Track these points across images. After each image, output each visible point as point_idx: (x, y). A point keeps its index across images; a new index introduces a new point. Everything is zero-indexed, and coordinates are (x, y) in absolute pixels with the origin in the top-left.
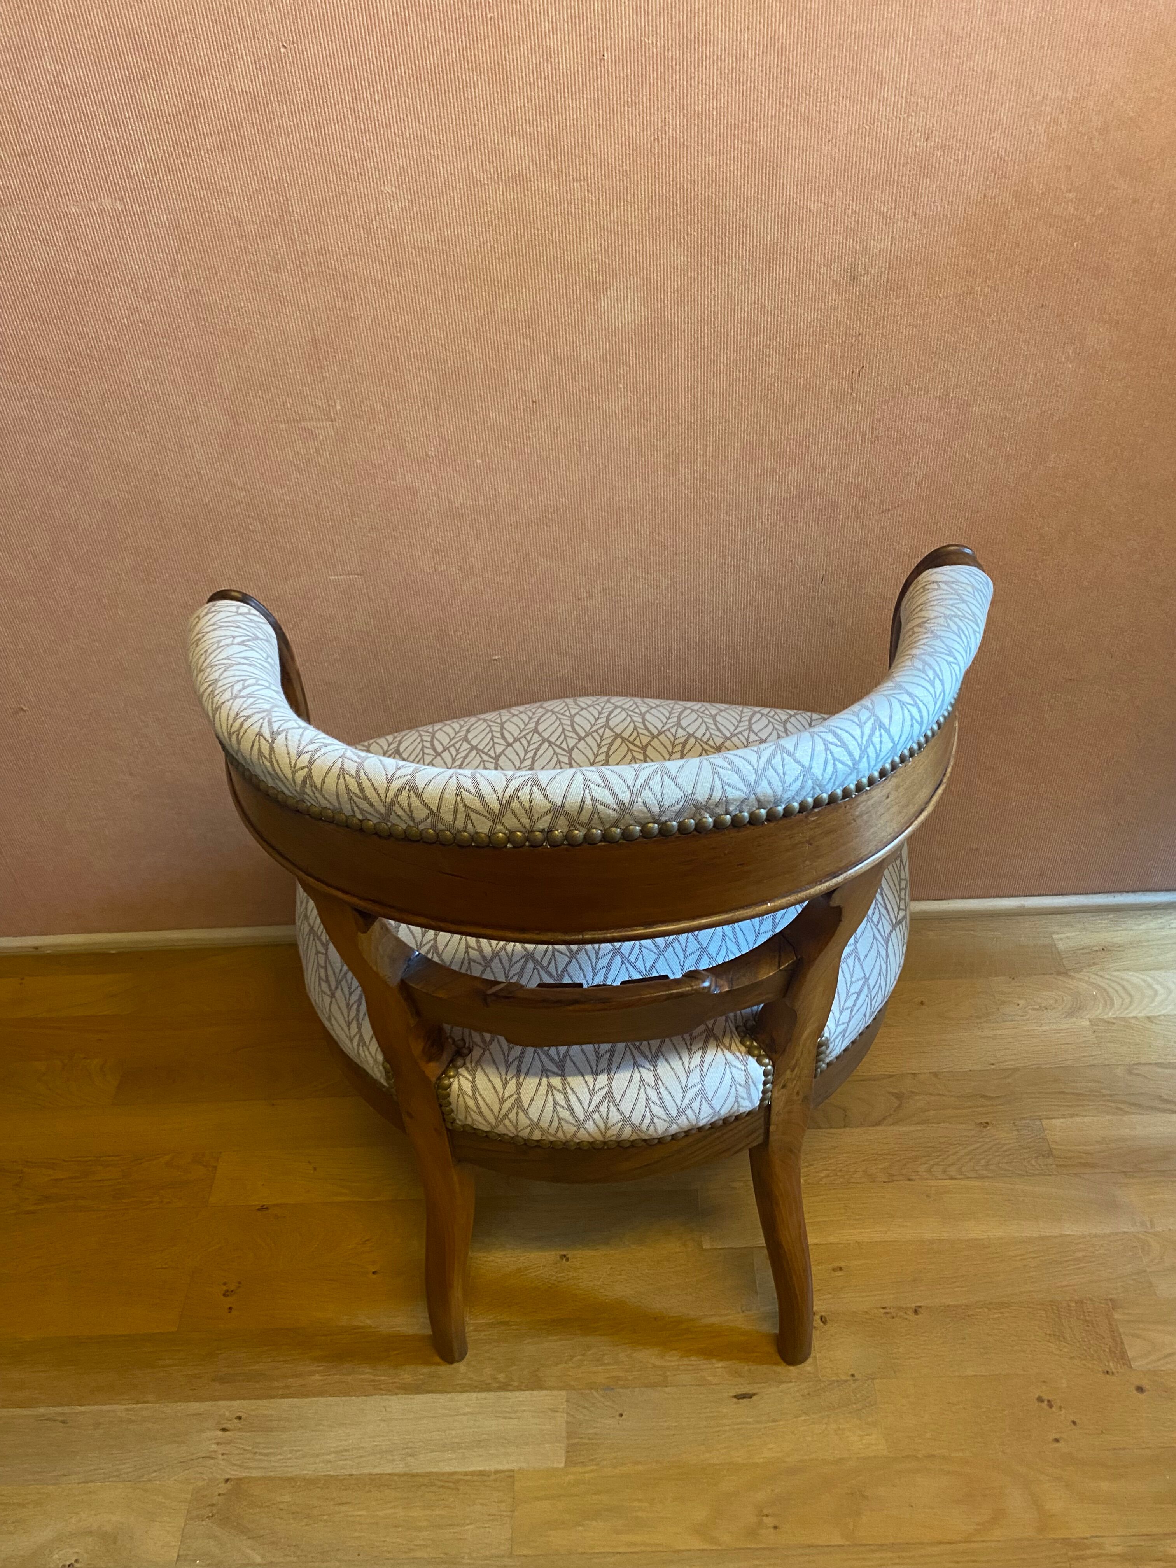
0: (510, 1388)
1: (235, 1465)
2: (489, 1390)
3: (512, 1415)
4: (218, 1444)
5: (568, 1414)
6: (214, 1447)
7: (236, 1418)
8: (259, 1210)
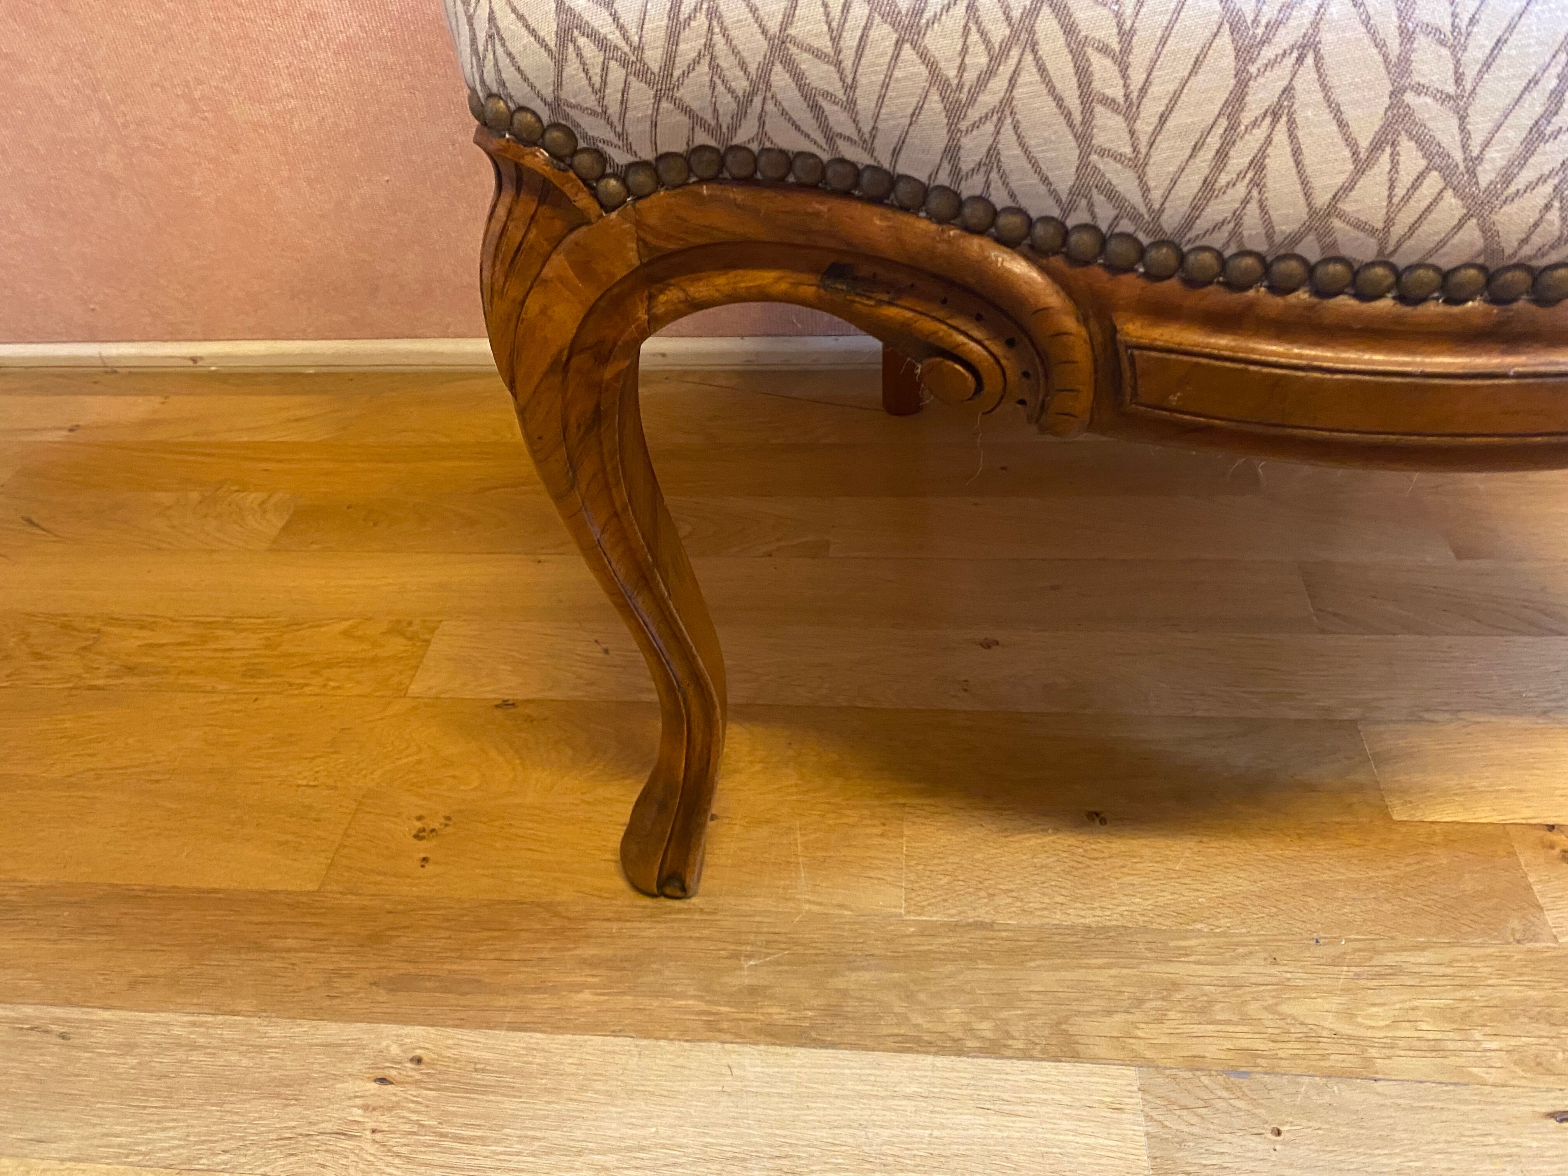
0: (1009, 1053)
1: (398, 1155)
2: (960, 1053)
3: (1020, 1109)
4: (366, 1108)
5: (1148, 1117)
6: (357, 1114)
7: (412, 1060)
8: (497, 706)
